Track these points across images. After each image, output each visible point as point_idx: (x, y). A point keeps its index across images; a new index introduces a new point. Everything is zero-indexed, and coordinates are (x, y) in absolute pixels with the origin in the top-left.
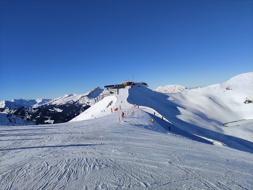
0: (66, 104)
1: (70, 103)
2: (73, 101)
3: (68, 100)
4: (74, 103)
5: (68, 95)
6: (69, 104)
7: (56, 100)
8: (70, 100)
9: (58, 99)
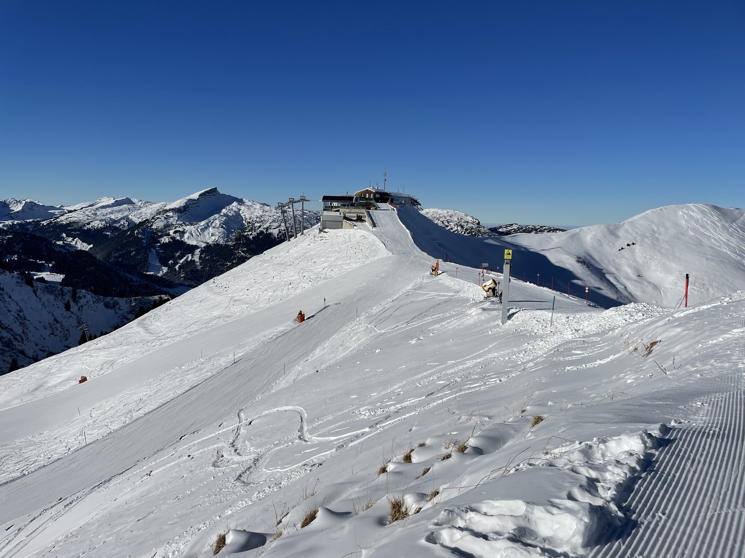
0: (105, 228)
1: (117, 225)
2: (130, 222)
3: (113, 217)
4: (133, 226)
5: (112, 201)
6: (116, 228)
7: (70, 212)
8: (120, 216)
9: (77, 207)
